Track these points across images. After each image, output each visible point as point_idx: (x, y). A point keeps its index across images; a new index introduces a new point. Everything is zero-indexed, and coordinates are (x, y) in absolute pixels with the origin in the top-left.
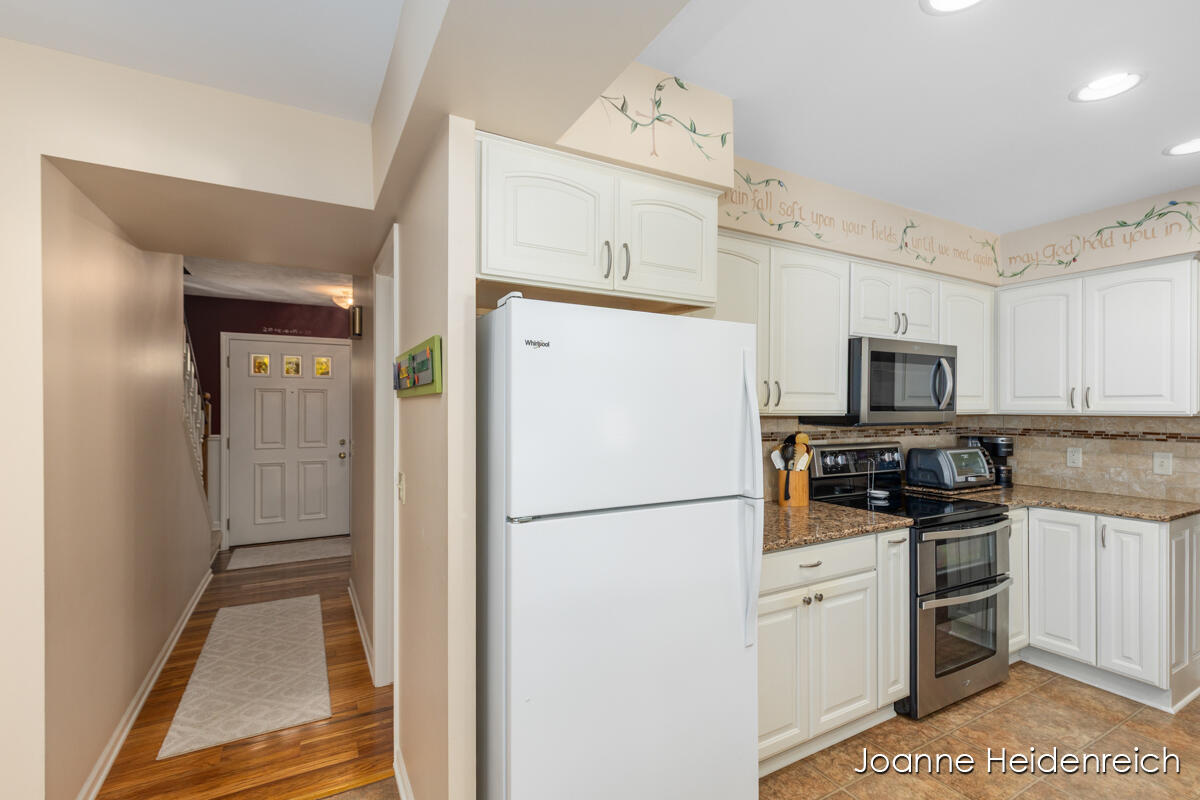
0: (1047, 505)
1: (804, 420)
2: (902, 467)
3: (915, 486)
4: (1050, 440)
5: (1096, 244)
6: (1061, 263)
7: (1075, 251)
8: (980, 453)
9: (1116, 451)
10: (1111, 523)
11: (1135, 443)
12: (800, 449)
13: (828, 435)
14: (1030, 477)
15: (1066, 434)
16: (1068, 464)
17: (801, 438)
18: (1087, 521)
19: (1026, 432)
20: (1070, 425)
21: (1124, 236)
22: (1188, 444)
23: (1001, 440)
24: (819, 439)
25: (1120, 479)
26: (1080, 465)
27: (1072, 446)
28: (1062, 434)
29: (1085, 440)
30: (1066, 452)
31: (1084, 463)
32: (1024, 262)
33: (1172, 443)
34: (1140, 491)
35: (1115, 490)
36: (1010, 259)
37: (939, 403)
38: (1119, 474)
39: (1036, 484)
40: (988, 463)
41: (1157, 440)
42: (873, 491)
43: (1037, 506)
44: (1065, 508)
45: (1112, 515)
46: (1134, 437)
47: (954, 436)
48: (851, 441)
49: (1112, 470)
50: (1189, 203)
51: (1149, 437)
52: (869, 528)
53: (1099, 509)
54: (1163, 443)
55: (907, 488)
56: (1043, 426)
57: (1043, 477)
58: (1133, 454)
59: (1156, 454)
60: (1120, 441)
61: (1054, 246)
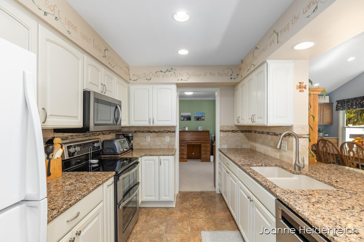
0: (146, 155)
1: (57, 131)
2: (101, 148)
3: (106, 155)
4: (142, 134)
5: (156, 76)
6: (147, 79)
7: (151, 76)
8: (126, 140)
9: (157, 136)
10: (162, 158)
11: (161, 134)
12: (57, 146)
13: (69, 137)
14: (137, 146)
15: (146, 132)
16: (147, 141)
17: (57, 141)
18: (156, 158)
19: (135, 132)
20: (147, 129)
21: (162, 75)
22: (172, 133)
23: (130, 135)
24: (65, 140)
25: (158, 144)
26: (149, 141)
27: (148, 136)
28: (145, 132)
29: (150, 134)
30: (146, 137)
31: (150, 140)
32: (137, 77)
33: (169, 133)
34: (162, 147)
35: (157, 147)
36: (133, 75)
37: (117, 123)
38: (158, 142)
39: (138, 148)
40: (128, 143)
41: (166, 133)
42: (91, 161)
43: (144, 156)
44: (151, 155)
45: (162, 155)
46: (161, 132)
47: (115, 134)
48: (80, 139)
49: (157, 142)
50: (175, 70)
51: (164, 132)
52: (100, 182)
53: (159, 154)
54: (167, 133)
55: (102, 156)
56: (140, 130)
57: (140, 146)
58: (161, 137)
59: (166, 136)
60: (159, 133)
61: (145, 73)
